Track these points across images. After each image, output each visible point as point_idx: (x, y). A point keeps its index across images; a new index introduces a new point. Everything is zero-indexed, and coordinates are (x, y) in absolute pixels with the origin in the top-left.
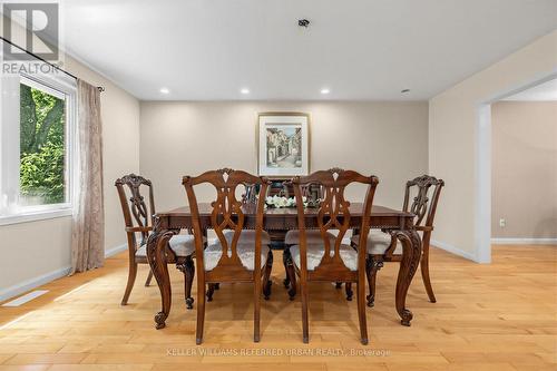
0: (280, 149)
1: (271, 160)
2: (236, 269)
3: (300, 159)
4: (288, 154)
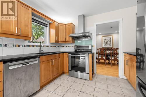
1: (105, 44)
3: (111, 44)
4: (108, 43)
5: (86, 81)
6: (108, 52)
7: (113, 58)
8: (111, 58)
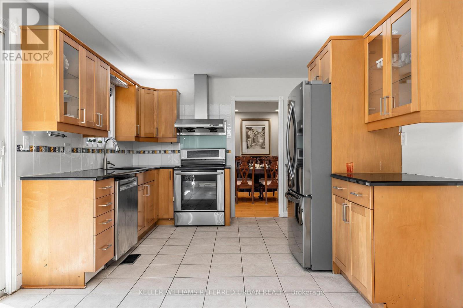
0: (254, 139)
1: (249, 145)
2: (246, 185)
3: (265, 145)
4: (258, 142)
5: (220, 229)
6: (258, 166)
7: (269, 183)
8: (266, 183)
